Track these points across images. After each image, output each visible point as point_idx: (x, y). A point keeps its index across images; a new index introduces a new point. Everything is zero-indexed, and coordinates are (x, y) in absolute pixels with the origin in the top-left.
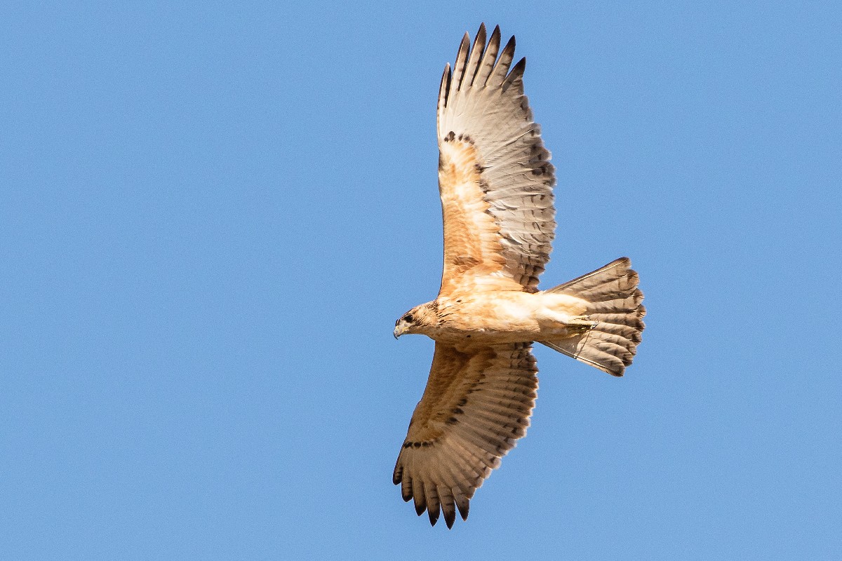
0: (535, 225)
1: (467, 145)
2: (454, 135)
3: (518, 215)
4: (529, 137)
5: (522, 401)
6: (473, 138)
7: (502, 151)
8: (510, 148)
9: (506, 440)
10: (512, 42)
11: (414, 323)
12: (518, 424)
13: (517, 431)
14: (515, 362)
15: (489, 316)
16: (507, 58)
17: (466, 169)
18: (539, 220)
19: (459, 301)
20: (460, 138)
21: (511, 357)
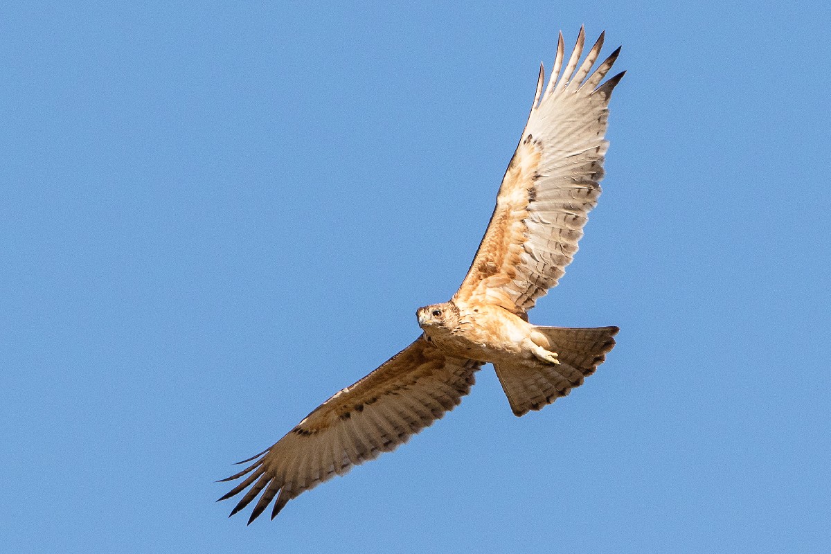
0: (558, 245)
1: (537, 149)
2: (531, 138)
3: (548, 230)
4: (593, 153)
5: (421, 418)
6: (543, 143)
7: (562, 162)
8: (571, 160)
9: (372, 450)
10: (615, 54)
11: (439, 321)
12: (397, 438)
13: (390, 446)
14: (454, 379)
15: (494, 333)
16: (605, 67)
17: (526, 175)
18: (563, 241)
19: (476, 311)
20: (535, 142)
21: (454, 373)
